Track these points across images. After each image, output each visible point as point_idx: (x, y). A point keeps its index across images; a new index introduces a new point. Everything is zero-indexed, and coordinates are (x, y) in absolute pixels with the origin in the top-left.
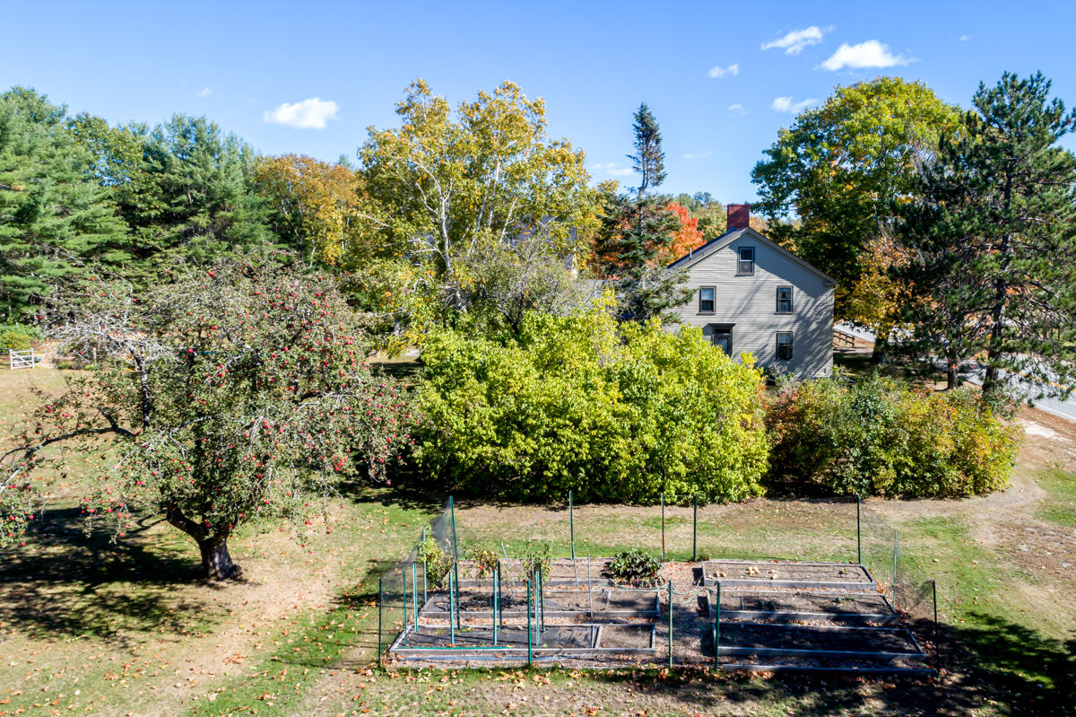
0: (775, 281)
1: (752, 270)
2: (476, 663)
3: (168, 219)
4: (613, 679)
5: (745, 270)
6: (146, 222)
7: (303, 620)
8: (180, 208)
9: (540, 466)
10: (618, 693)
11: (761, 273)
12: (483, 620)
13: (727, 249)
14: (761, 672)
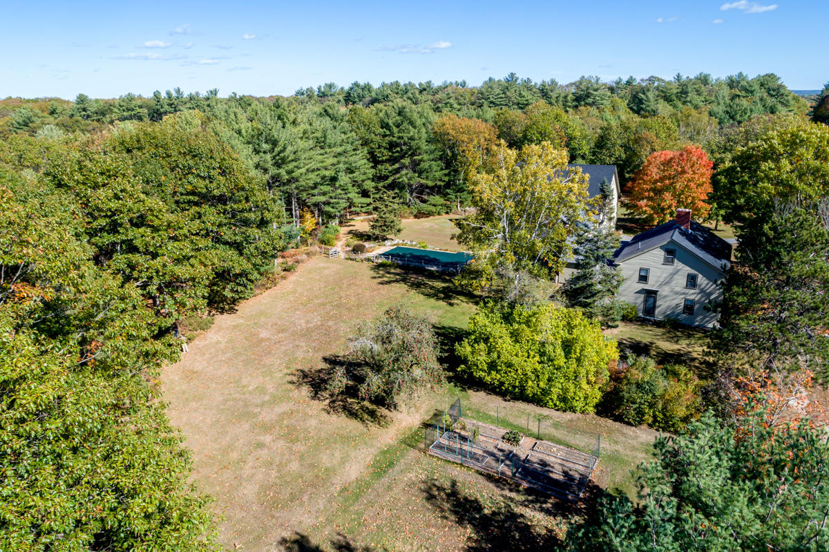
0: (688, 270)
1: (672, 262)
2: (449, 459)
3: (393, 160)
4: (481, 474)
5: (668, 262)
6: (382, 162)
7: (410, 429)
8: (397, 154)
9: (502, 384)
10: (481, 480)
11: (678, 264)
12: (457, 445)
13: (659, 249)
14: (525, 485)
